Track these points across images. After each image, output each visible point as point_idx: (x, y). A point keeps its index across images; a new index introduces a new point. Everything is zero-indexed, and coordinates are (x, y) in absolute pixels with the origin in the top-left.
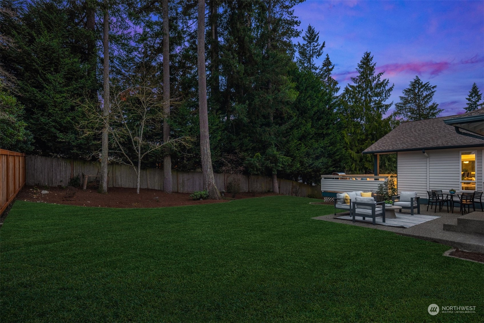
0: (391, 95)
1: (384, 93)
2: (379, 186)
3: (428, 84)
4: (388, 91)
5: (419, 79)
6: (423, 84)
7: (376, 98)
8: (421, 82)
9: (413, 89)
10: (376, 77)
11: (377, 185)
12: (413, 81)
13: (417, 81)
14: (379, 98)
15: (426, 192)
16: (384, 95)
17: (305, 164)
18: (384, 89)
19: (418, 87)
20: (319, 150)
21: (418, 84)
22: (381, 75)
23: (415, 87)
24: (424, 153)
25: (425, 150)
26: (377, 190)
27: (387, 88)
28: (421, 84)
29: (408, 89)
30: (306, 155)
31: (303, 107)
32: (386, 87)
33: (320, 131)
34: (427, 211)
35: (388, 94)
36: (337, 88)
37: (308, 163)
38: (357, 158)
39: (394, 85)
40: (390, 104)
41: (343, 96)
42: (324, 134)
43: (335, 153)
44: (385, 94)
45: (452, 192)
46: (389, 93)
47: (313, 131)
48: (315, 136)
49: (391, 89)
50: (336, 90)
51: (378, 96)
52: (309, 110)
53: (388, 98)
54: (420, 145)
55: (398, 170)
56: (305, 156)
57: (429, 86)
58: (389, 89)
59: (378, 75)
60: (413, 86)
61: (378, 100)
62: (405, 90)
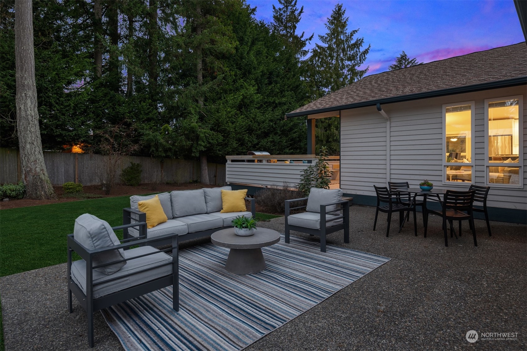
0: (366, 59)
1: (358, 56)
2: (303, 173)
3: (414, 60)
4: (364, 54)
5: (406, 55)
6: (410, 60)
7: (349, 63)
8: (407, 58)
9: (399, 65)
10: (349, 36)
11: (298, 172)
12: (400, 56)
13: (404, 56)
14: (353, 62)
15: (374, 189)
16: (358, 59)
17: (247, 144)
18: (358, 50)
19: (405, 63)
20: (265, 125)
21: (405, 60)
22: (355, 33)
23: (401, 63)
24: (379, 109)
25: (381, 104)
26: (299, 181)
27: (362, 49)
28: (408, 60)
29: (395, 65)
30: (247, 130)
31: (246, 65)
32: (360, 47)
33: (271, 100)
34: (374, 230)
35: (364, 58)
36: (305, 51)
37: (251, 142)
38: (322, 137)
39: (370, 46)
40: (365, 70)
41: (311, 59)
42: (276, 104)
43: (291, 129)
44: (360, 57)
45: (426, 187)
46: (365, 56)
47: (258, 97)
48: (265, 106)
49: (366, 52)
50: (304, 53)
51: (351, 60)
52: (254, 68)
53: (363, 62)
54: (374, 97)
55: (342, 145)
56: (245, 131)
57: (416, 62)
58: (365, 51)
59: (351, 33)
60: (399, 62)
61: (351, 64)
62: (391, 66)
